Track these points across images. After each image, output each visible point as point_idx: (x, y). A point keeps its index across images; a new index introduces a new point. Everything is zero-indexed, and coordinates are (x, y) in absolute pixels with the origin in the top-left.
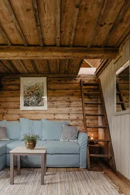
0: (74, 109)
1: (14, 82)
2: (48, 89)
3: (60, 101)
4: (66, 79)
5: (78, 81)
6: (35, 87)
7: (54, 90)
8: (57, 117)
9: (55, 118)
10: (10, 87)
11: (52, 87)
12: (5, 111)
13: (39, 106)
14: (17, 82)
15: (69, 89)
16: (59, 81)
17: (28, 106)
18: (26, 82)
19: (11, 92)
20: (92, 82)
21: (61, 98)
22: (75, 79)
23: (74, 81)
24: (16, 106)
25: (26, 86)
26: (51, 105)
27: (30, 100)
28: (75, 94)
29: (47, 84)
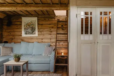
0: (53, 36)
1: (18, 20)
2: (38, 24)
3: (45, 31)
4: (49, 18)
5: (56, 20)
6: (30, 23)
7: (42, 25)
8: (44, 40)
9: (42, 41)
10: (16, 23)
11: (40, 23)
12: (13, 37)
13: (33, 34)
14: (20, 20)
15: (50, 24)
16: (44, 19)
17: (27, 34)
18: (25, 20)
19: (17, 26)
20: (65, 20)
21: (46, 30)
22: (54, 18)
23: (53, 20)
24: (20, 34)
25: (26, 23)
26: (40, 34)
27: (28, 30)
28: (54, 27)
29: (38, 21)
